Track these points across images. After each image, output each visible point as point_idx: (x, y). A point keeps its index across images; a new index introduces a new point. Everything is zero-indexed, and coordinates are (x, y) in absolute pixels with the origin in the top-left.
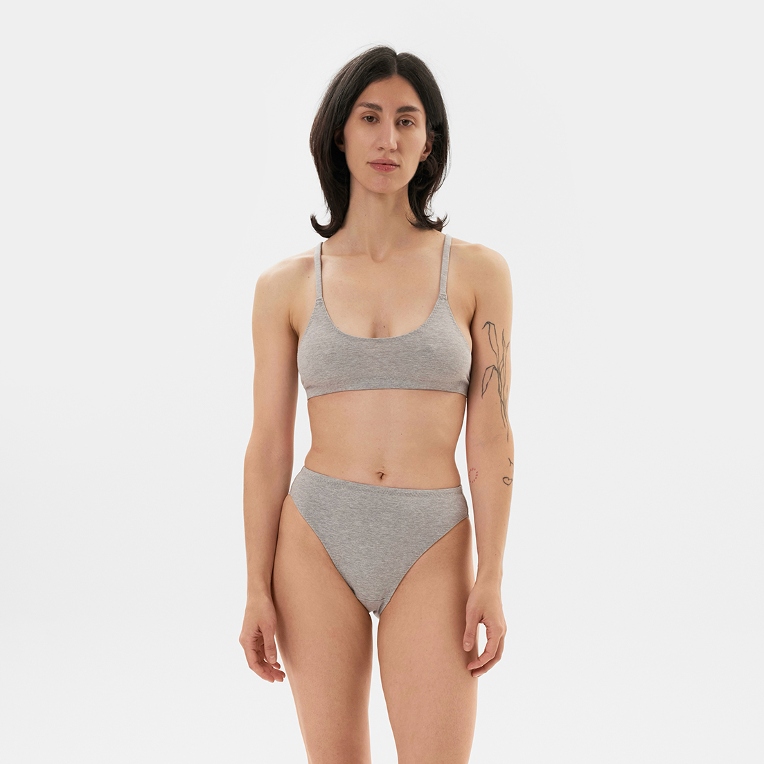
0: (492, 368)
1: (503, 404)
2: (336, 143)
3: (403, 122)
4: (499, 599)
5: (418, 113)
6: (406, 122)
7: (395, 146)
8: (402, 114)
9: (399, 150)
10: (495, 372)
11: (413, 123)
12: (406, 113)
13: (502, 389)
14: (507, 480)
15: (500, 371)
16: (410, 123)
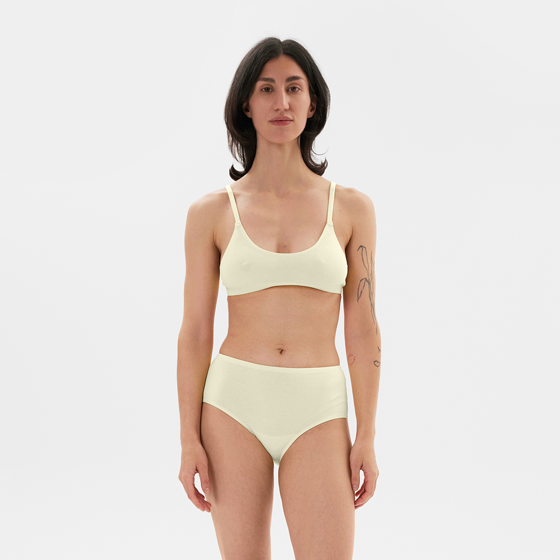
0: (364, 280)
1: (373, 306)
2: (244, 112)
3: (292, 90)
4: (373, 451)
5: (302, 80)
6: (294, 88)
7: (287, 107)
8: (290, 83)
9: (291, 109)
10: (366, 283)
11: (299, 89)
12: (293, 82)
13: (371, 295)
14: (376, 363)
15: (369, 282)
16: (297, 89)
